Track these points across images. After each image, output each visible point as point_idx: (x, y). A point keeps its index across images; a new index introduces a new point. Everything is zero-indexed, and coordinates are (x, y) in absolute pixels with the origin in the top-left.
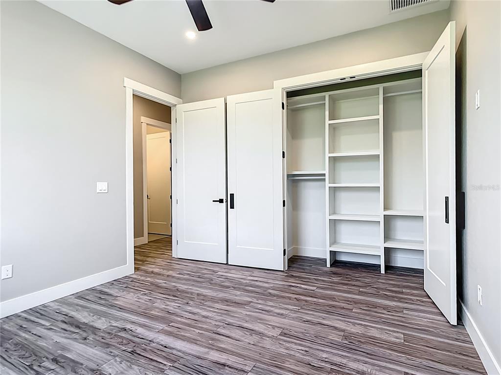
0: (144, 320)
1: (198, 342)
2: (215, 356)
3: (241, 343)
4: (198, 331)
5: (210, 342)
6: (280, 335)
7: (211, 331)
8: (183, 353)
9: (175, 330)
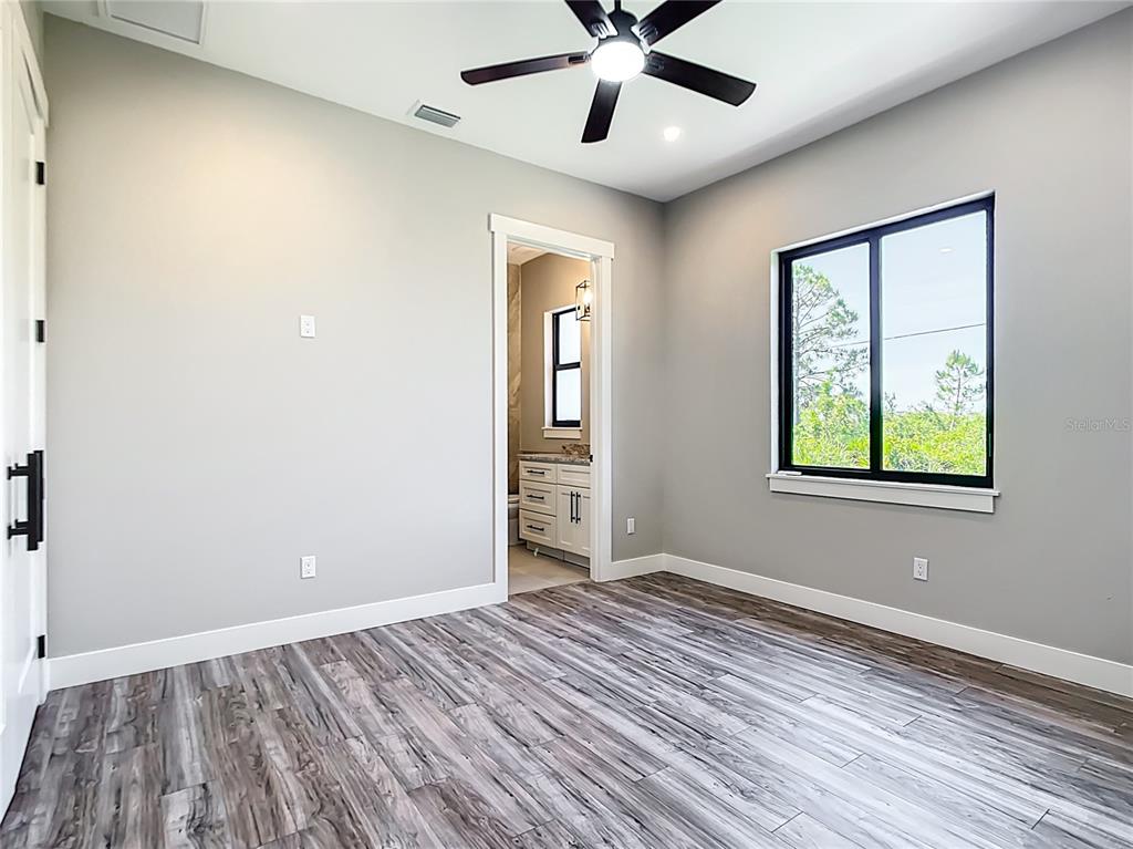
0: (703, 810)
1: (598, 726)
2: (582, 702)
3: (536, 709)
4: (590, 746)
5: (579, 722)
6: (465, 703)
7: (565, 741)
8: (626, 716)
9: (633, 759)
